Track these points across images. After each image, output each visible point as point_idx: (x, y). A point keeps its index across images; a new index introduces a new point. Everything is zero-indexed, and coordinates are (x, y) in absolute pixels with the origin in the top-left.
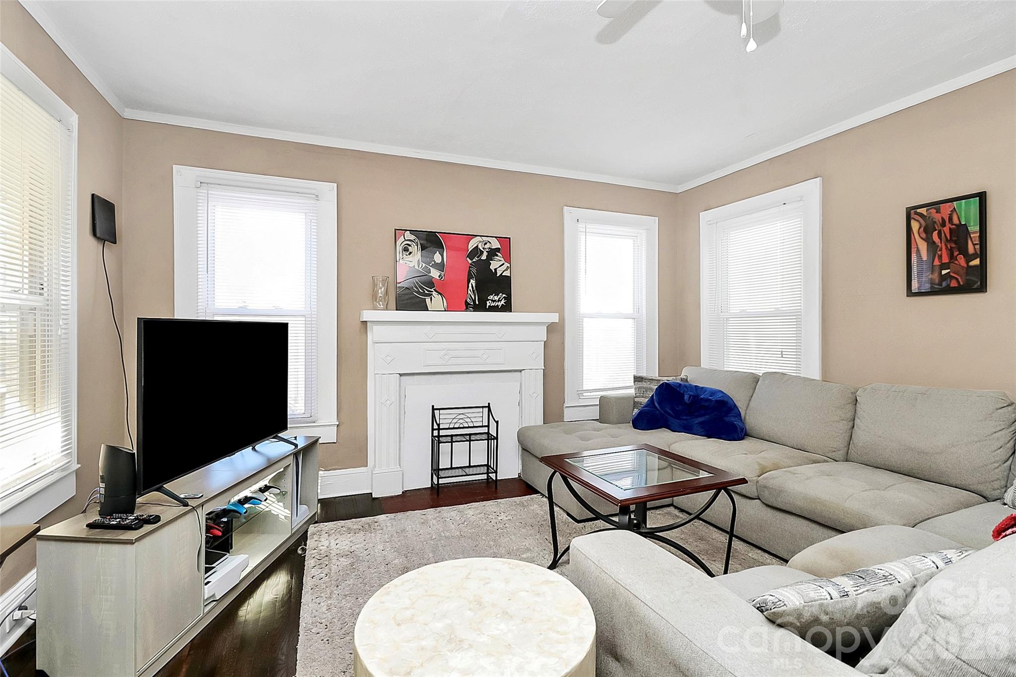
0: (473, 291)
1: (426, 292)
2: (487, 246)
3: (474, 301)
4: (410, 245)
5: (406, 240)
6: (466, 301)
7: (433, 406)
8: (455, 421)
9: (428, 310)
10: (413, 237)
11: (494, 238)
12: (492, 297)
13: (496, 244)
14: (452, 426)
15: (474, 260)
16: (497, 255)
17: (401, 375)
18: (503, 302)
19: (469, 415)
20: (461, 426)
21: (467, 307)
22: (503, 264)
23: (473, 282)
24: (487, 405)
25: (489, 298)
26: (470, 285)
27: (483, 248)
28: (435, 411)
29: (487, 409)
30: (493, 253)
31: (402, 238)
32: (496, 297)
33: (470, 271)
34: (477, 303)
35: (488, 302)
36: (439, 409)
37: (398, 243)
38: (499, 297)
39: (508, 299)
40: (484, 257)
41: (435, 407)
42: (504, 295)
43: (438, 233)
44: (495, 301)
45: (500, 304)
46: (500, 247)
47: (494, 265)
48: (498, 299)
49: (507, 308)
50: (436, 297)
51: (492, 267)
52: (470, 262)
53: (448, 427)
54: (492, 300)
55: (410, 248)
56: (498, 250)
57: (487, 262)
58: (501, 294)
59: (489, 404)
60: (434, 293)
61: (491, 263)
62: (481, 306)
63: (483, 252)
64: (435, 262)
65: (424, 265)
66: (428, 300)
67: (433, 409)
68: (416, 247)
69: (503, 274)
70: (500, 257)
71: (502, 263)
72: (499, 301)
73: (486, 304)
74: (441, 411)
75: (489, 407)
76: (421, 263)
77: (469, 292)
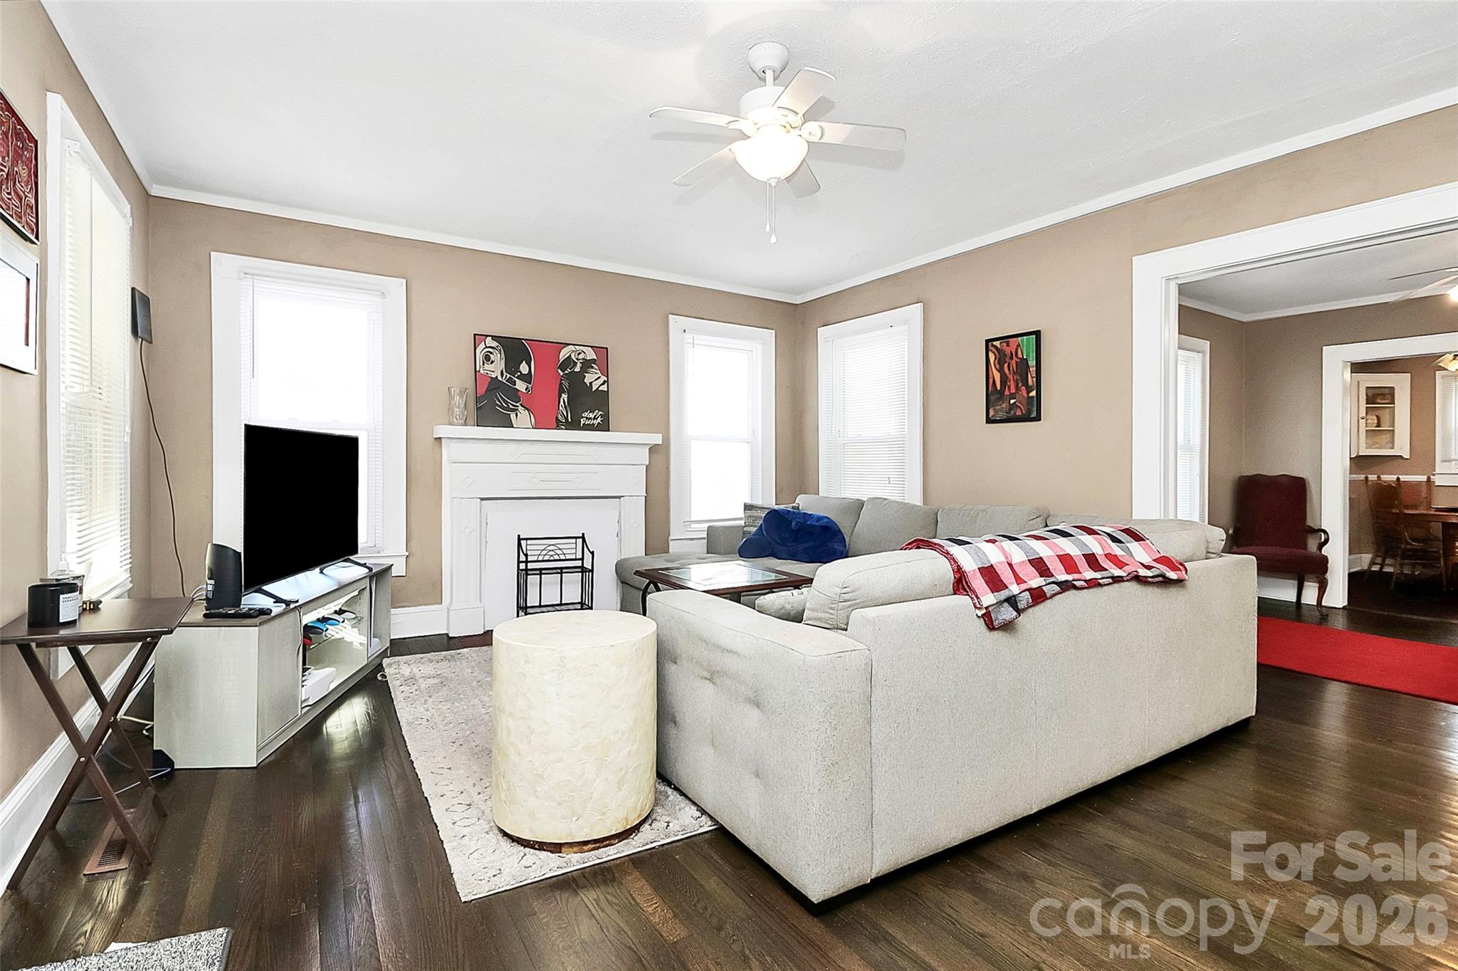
0: (565, 407)
1: (511, 406)
2: (580, 357)
3: (566, 419)
4: (491, 353)
5: (487, 347)
6: (557, 418)
7: (519, 536)
8: (544, 552)
9: (513, 427)
10: (495, 344)
11: (590, 348)
12: (587, 414)
13: (591, 355)
14: (540, 558)
15: (566, 372)
16: (593, 367)
17: (482, 499)
18: (599, 420)
19: (560, 546)
20: (552, 558)
21: (558, 425)
22: (600, 377)
23: (565, 396)
24: (581, 535)
25: (583, 415)
26: (562, 400)
27: (577, 359)
28: (522, 541)
29: (581, 540)
30: (587, 364)
31: (482, 345)
32: (591, 414)
33: (561, 384)
34: (570, 420)
35: (582, 420)
36: (527, 539)
37: (478, 351)
38: (595, 414)
39: (606, 418)
40: (577, 369)
41: (521, 537)
42: (600, 413)
43: (524, 339)
44: (591, 418)
45: (596, 422)
46: (595, 358)
47: (589, 378)
48: (593, 416)
49: (605, 426)
50: (523, 414)
51: (587, 381)
52: (562, 374)
53: (536, 559)
54: (587, 418)
55: (491, 356)
56: (593, 361)
57: (581, 375)
58: (597, 411)
59: (583, 534)
60: (520, 408)
61: (585, 376)
62: (574, 425)
63: (576, 363)
64: (520, 372)
65: (508, 376)
66: (513, 416)
67: (519, 539)
68: (499, 355)
69: (600, 389)
70: (596, 369)
71: (598, 376)
72: (594, 419)
73: (580, 421)
74: (528, 541)
75: (583, 537)
76: (505, 373)
77: (561, 408)
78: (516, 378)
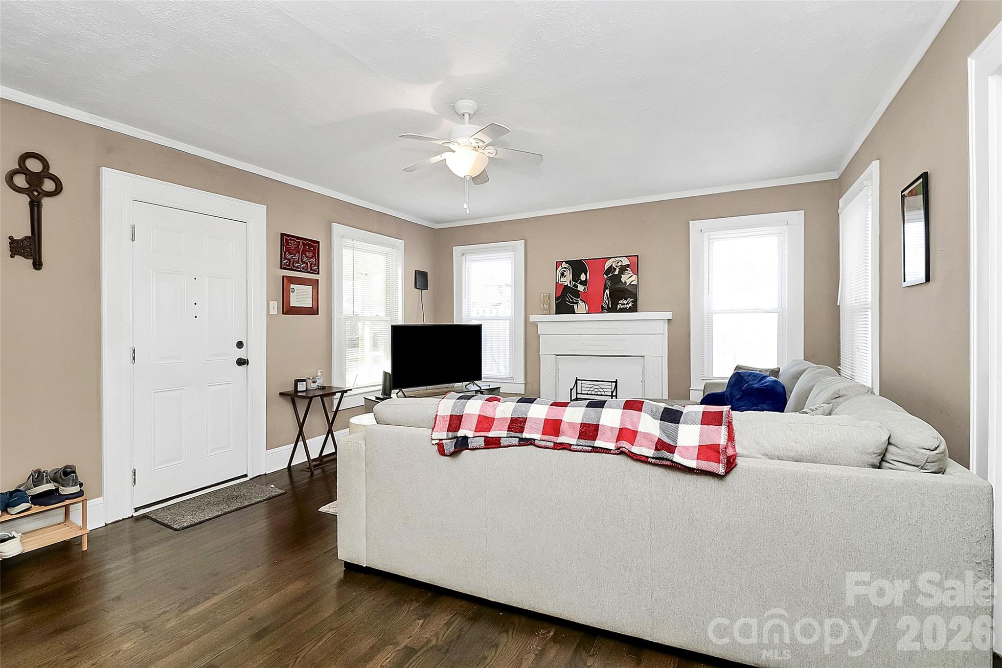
0: (608, 298)
1: (575, 301)
2: (619, 264)
3: (608, 306)
4: (565, 271)
5: (562, 268)
6: (602, 306)
8: (592, 389)
9: (575, 313)
10: (567, 266)
11: (625, 258)
12: (622, 301)
13: (626, 262)
14: (589, 393)
15: (609, 276)
16: (627, 270)
17: (556, 355)
18: (630, 305)
19: (602, 387)
20: (596, 393)
21: (603, 310)
22: (632, 276)
23: (607, 291)
25: (619, 302)
26: (605, 294)
27: (617, 266)
28: (578, 381)
29: (615, 383)
30: (623, 269)
31: (560, 267)
32: (625, 301)
33: (606, 284)
34: (610, 306)
35: (618, 305)
36: (581, 380)
37: (558, 271)
38: (628, 301)
39: (635, 302)
40: (617, 273)
41: (578, 379)
42: (631, 300)
43: (583, 260)
44: (624, 304)
45: (628, 306)
46: (629, 263)
47: (624, 278)
48: (626, 303)
49: (634, 309)
50: (582, 305)
51: (623, 280)
52: (606, 277)
53: (587, 393)
54: (622, 304)
55: (565, 273)
56: (628, 266)
57: (619, 277)
58: (629, 299)
59: (616, 380)
60: (580, 302)
61: (621, 277)
62: (613, 309)
63: (616, 269)
64: (581, 280)
65: (574, 283)
66: (575, 306)
67: (577, 380)
68: (569, 271)
69: (632, 284)
70: (629, 271)
71: (630, 275)
72: (627, 304)
73: (617, 306)
74: (582, 381)
75: (616, 382)
76: (572, 281)
77: (605, 299)
78: (579, 283)
